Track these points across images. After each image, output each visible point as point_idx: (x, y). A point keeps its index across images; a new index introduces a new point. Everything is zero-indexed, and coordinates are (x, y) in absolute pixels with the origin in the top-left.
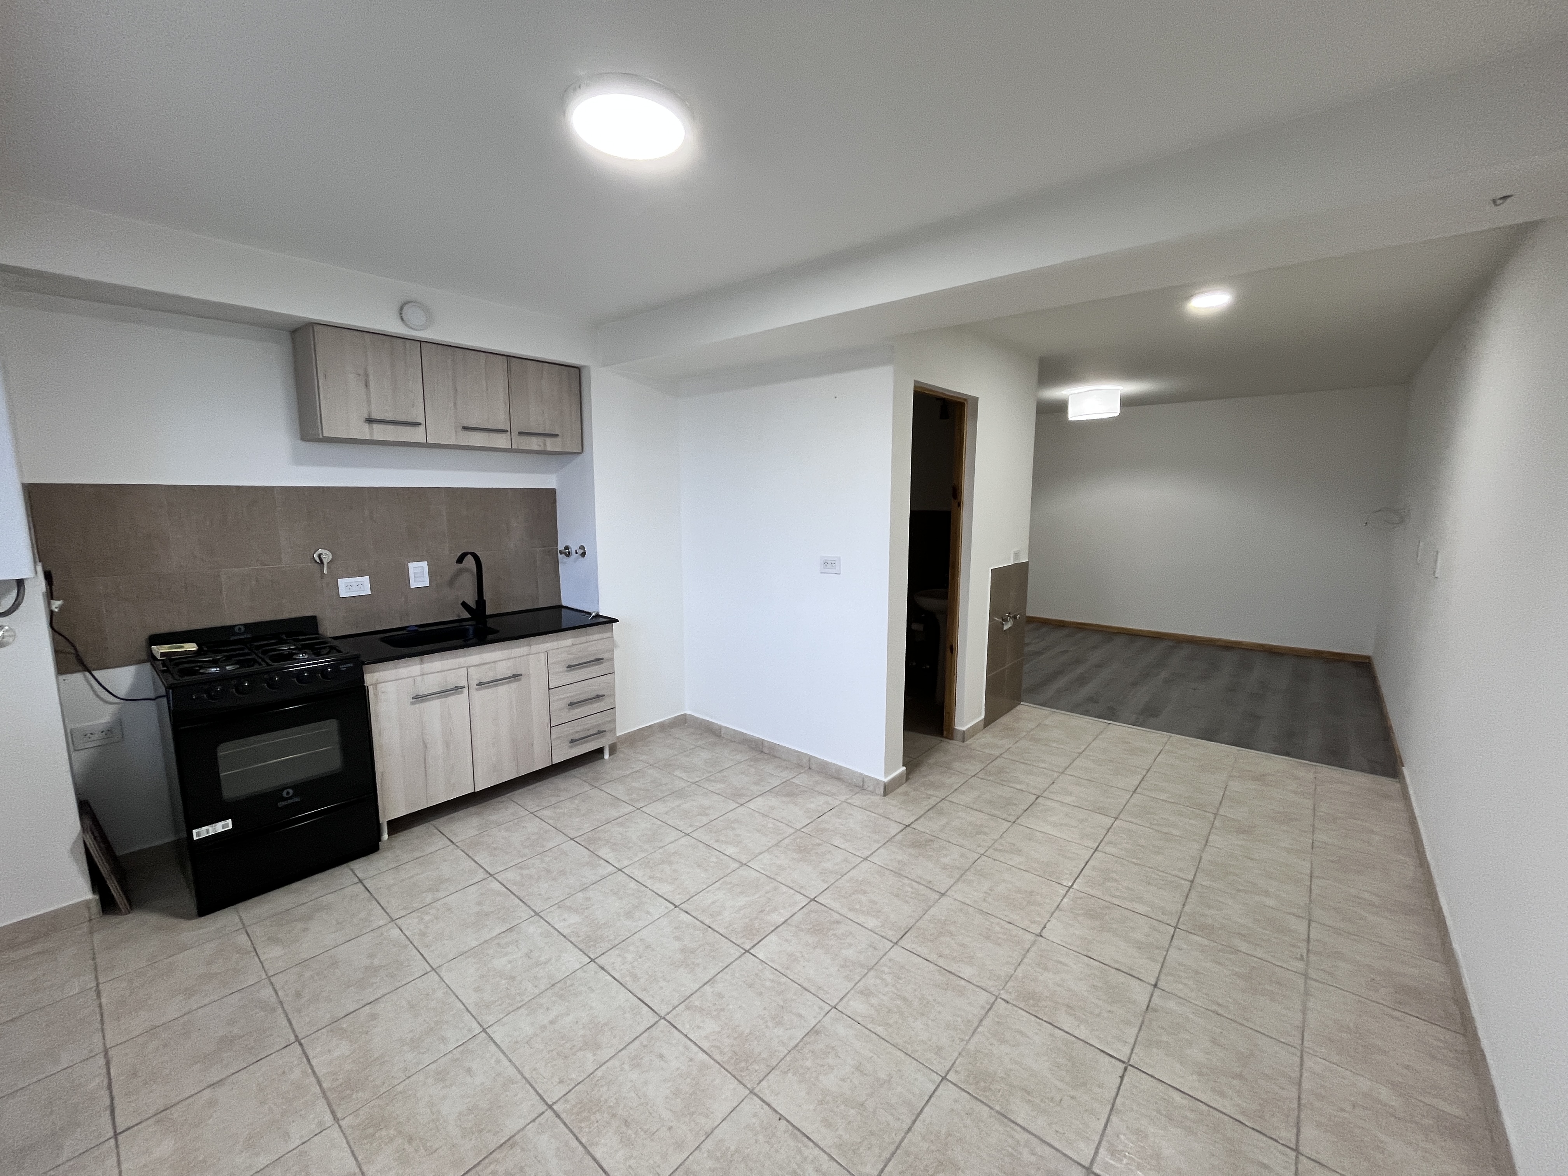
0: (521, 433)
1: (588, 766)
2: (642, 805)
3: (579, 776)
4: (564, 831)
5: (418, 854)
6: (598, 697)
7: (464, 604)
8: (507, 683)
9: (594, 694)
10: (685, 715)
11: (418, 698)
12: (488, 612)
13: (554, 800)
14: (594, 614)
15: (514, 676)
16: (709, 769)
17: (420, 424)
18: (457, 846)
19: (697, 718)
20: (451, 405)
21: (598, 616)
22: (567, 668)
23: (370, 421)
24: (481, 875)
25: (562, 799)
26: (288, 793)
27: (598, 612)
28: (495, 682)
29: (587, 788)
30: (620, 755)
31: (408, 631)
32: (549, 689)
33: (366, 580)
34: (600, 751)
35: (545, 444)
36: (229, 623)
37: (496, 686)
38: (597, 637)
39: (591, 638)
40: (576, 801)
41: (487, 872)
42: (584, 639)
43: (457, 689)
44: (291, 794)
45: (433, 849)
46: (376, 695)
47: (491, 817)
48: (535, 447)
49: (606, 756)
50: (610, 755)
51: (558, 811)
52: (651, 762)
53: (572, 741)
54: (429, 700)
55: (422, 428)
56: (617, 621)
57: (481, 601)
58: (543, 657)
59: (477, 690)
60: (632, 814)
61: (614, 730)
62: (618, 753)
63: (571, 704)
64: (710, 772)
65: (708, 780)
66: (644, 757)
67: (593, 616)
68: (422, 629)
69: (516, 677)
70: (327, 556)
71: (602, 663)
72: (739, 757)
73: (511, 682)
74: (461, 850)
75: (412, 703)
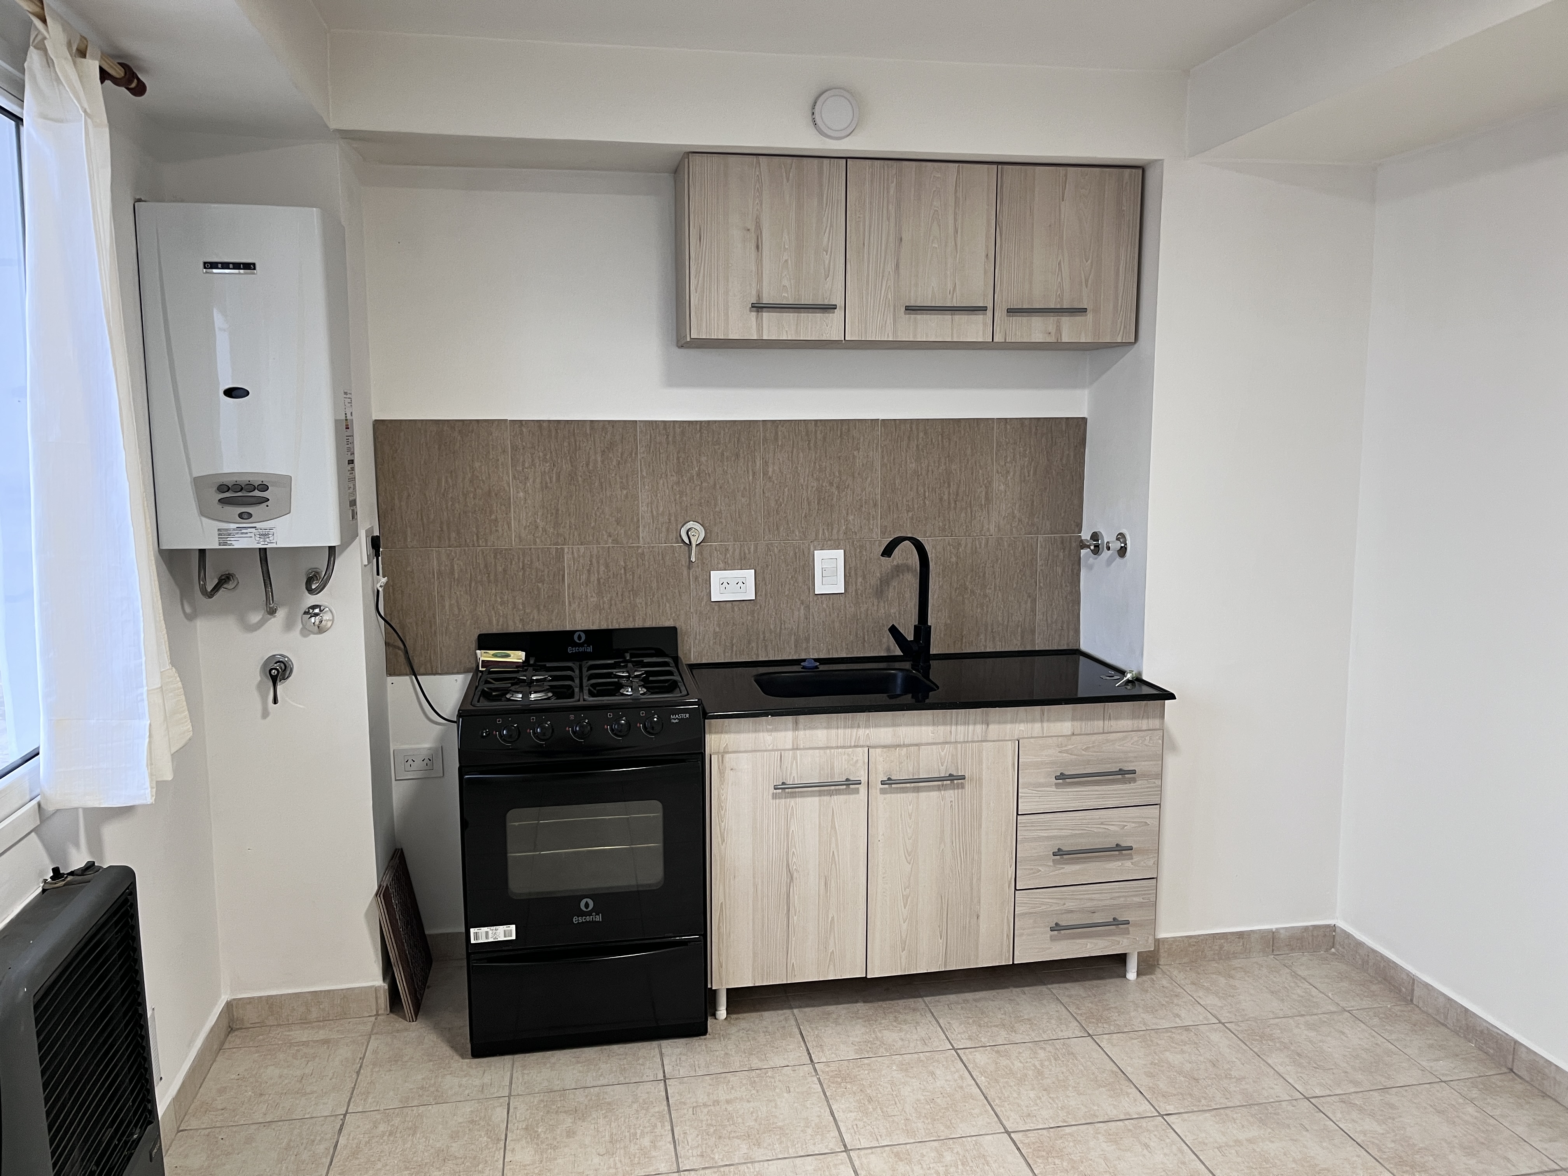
0: (1011, 311)
1: (1087, 984)
2: (1171, 1109)
3: (1065, 1000)
4: (998, 1110)
5: (755, 1062)
6: (1120, 850)
7: (894, 631)
8: (939, 789)
9: (1111, 843)
10: (1334, 928)
11: (785, 789)
12: (933, 651)
13: (1002, 1036)
14: (1129, 676)
15: (951, 778)
16: (1359, 1077)
17: (834, 307)
18: (815, 1070)
19: (1360, 944)
20: (890, 267)
21: (1138, 680)
22: (1057, 778)
23: (758, 307)
24: (833, 1143)
25: (1018, 1038)
26: (587, 905)
27: (1140, 673)
28: (915, 784)
29: (1073, 1029)
30: (1159, 978)
31: (804, 667)
32: (1018, 814)
33: (749, 575)
34: (1121, 959)
35: (1059, 330)
36: (568, 628)
37: (917, 790)
38: (1125, 724)
39: (1115, 725)
40: (1042, 1054)
41: (843, 1140)
42: (1098, 724)
43: (849, 785)
44: (591, 907)
45: (778, 1061)
46: (721, 773)
47: (886, 1033)
48: (1038, 337)
49: (1132, 975)
50: (1139, 974)
51: (1004, 1062)
52: (1225, 1016)
53: (1056, 928)
54: (803, 795)
55: (838, 314)
56: (1172, 696)
57: (923, 629)
58: (1010, 748)
59: (883, 792)
60: (1143, 1123)
61: (1153, 923)
62: (1158, 974)
63: (1059, 853)
64: (1356, 1083)
65: (1344, 1100)
66: (1211, 1000)
67: (1128, 681)
68: (822, 668)
69: (954, 780)
70: (698, 533)
71: (1134, 780)
72: (1443, 1067)
73: (945, 787)
74: (819, 1079)
75: (775, 797)
